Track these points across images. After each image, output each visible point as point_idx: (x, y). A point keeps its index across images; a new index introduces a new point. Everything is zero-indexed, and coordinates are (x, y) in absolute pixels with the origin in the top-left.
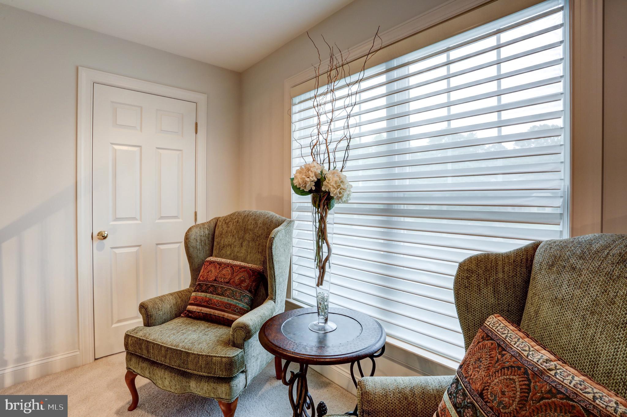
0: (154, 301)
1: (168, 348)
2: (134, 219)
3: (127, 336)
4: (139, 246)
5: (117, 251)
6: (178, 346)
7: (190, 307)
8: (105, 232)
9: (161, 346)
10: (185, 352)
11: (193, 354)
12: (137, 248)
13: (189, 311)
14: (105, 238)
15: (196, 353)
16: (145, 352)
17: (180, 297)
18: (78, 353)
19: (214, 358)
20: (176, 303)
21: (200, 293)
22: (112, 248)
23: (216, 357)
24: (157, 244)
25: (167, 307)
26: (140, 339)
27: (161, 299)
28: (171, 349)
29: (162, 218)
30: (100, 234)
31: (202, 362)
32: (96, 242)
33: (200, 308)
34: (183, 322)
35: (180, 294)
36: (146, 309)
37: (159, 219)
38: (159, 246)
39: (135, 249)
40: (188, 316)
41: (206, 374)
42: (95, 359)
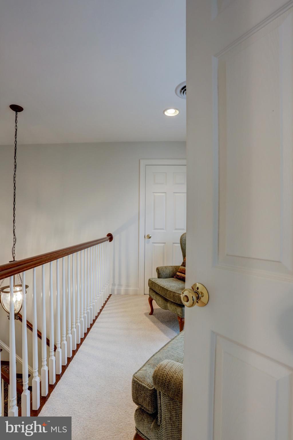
0: (162, 268)
1: (161, 287)
2: (163, 229)
3: (149, 280)
4: (165, 243)
5: (155, 245)
6: (164, 286)
7: (178, 273)
8: (150, 235)
9: (159, 285)
10: (167, 289)
11: (169, 290)
12: (164, 244)
13: (178, 276)
14: (150, 238)
15: (170, 290)
16: (154, 287)
17: (175, 269)
18: (138, 289)
19: (176, 294)
20: (173, 271)
21: (182, 267)
22: (153, 243)
23: (177, 293)
24: (173, 243)
25: (168, 271)
26: (153, 282)
27: (166, 267)
28: (162, 287)
29: (176, 229)
30: (148, 236)
31: (172, 295)
32: (146, 239)
33: (181, 274)
34: (173, 280)
35: (176, 268)
36: (158, 270)
37: (175, 230)
38: (174, 244)
39: (163, 245)
40: (177, 278)
41: (172, 301)
42: (145, 294)
